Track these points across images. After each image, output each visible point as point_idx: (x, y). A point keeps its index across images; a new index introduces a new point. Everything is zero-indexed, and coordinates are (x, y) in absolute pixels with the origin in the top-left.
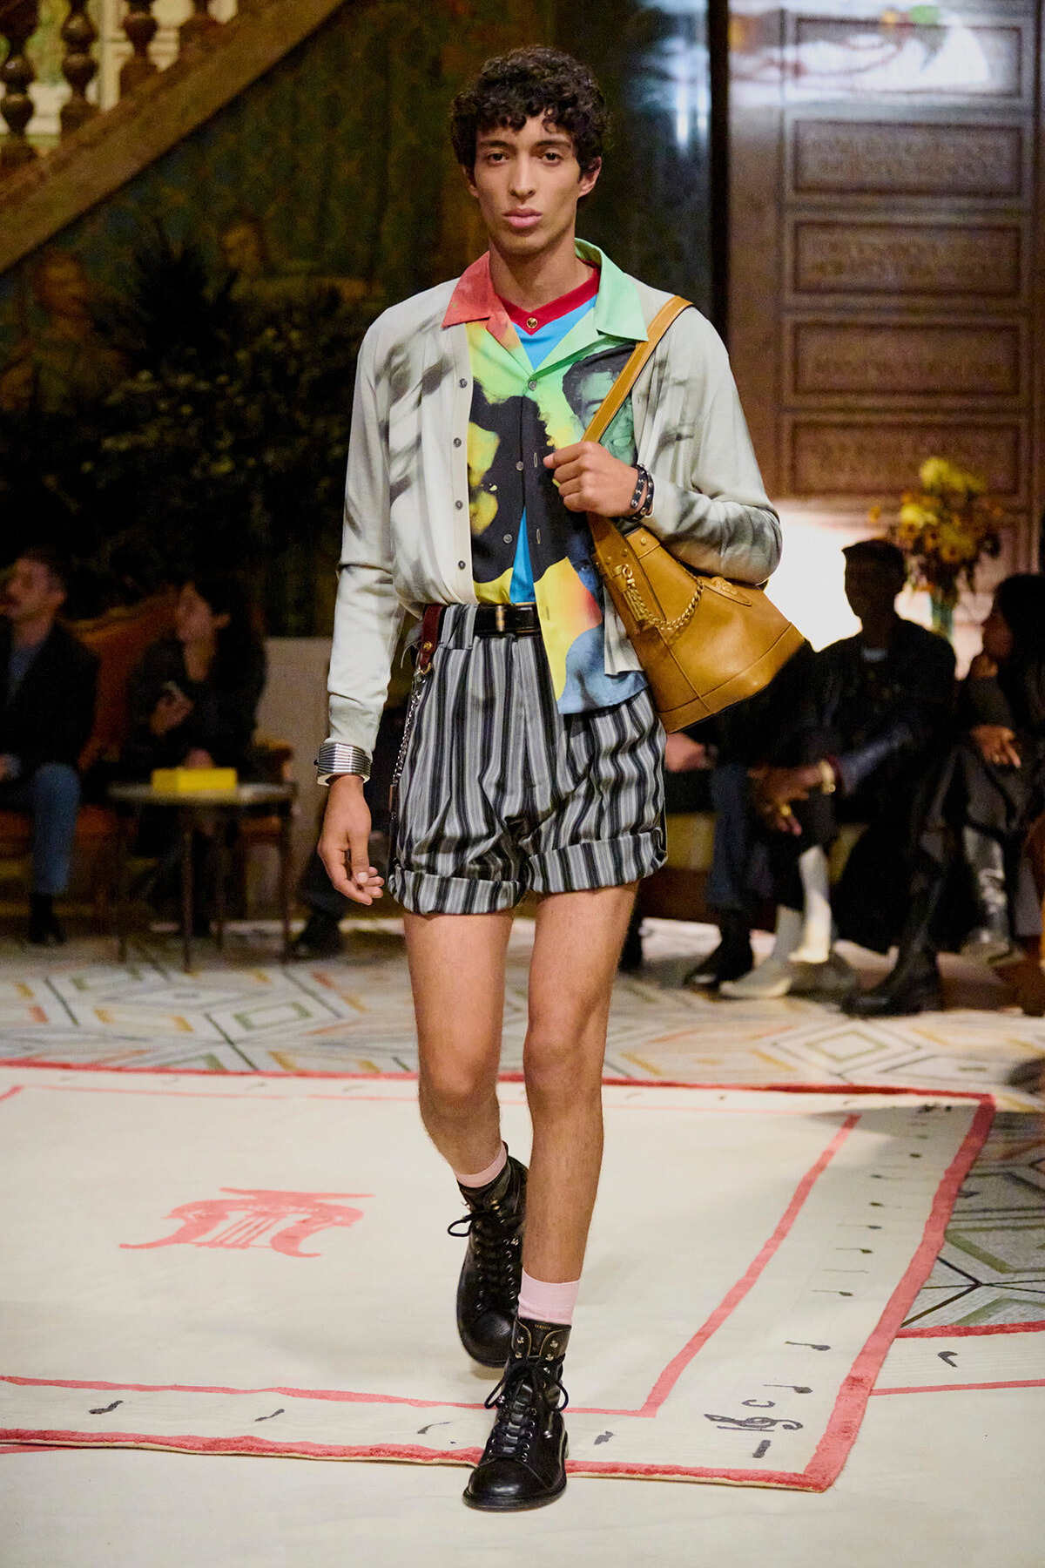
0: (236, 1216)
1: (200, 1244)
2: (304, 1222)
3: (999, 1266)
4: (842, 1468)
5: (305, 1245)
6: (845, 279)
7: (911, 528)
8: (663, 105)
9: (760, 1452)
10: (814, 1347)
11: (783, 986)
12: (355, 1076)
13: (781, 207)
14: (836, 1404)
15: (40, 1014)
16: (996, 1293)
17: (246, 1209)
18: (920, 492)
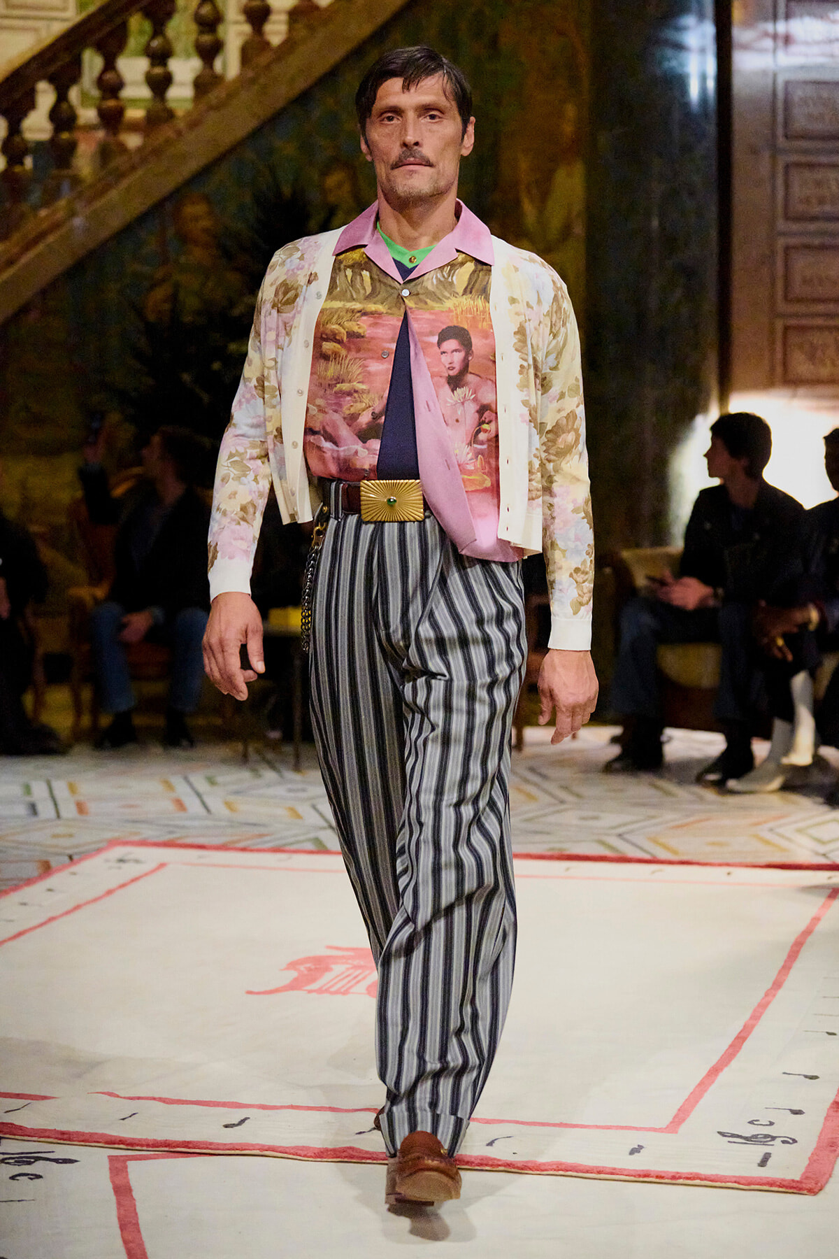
0: (338, 969)
1: (310, 992)
4: (830, 1176)
6: (828, 208)
8: (679, 71)
9: (763, 1162)
10: (806, 1077)
11: (777, 783)
13: (775, 151)
14: (824, 1124)
15: (180, 805)
17: (347, 963)
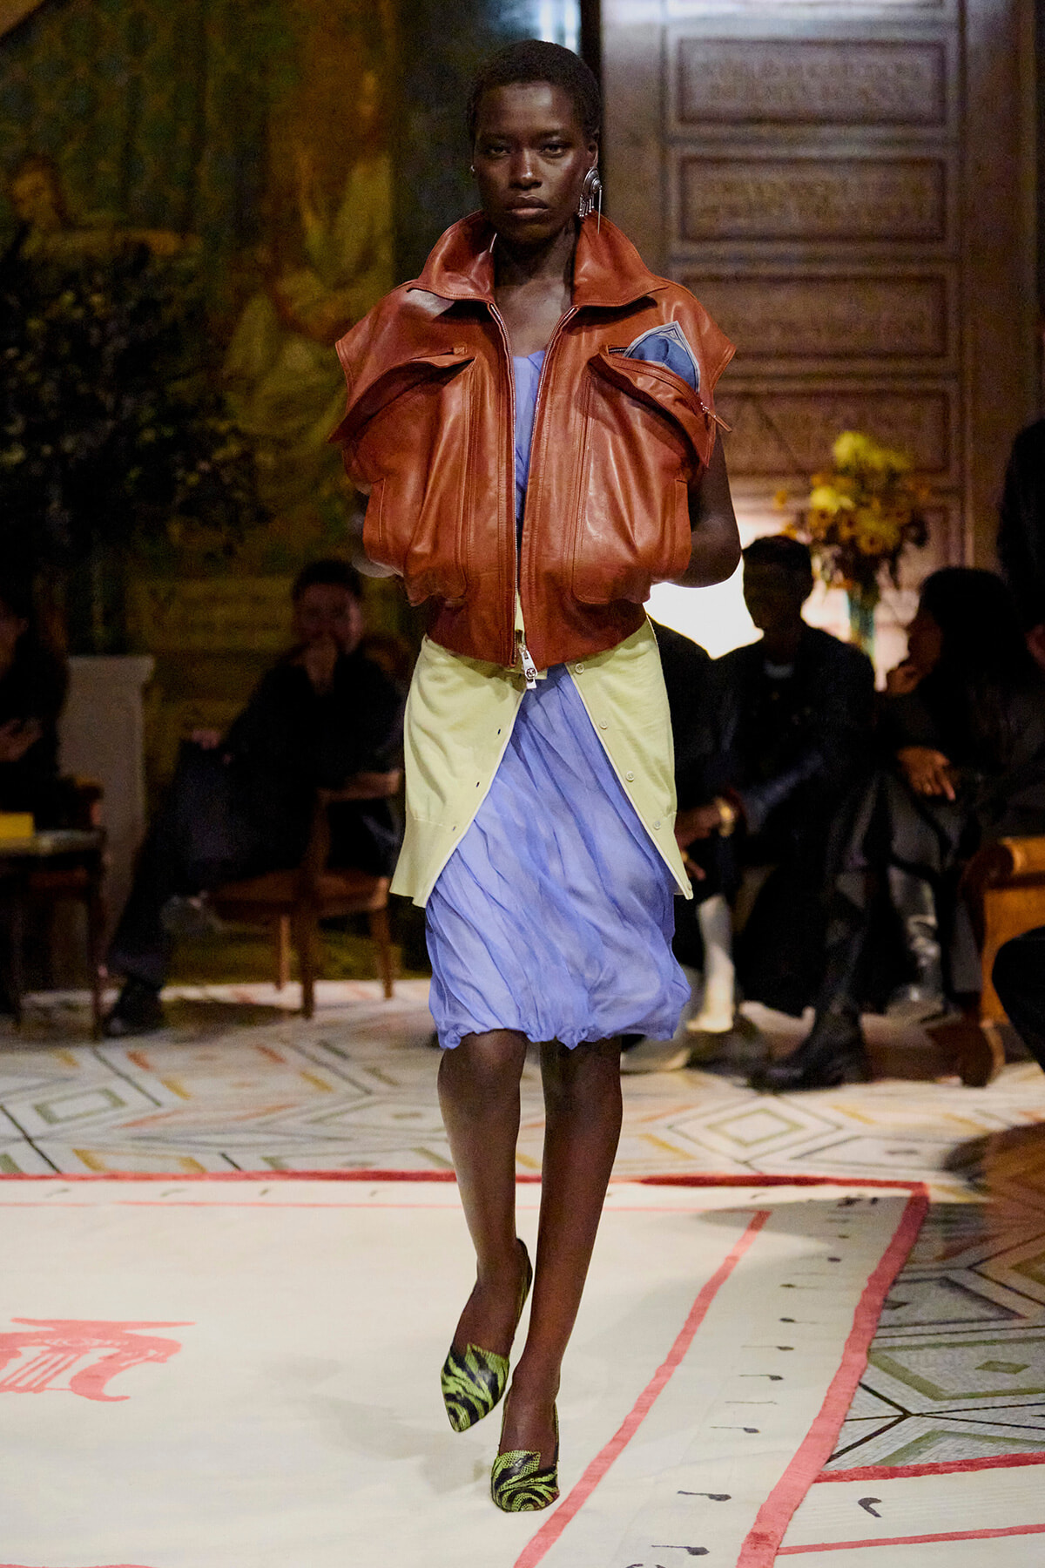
0: (29, 1353)
2: (111, 1357)
3: (932, 1392)
5: (112, 1387)
6: (742, 222)
7: (823, 514)
8: (523, 24)
10: (712, 1497)
11: (680, 1059)
12: (175, 1178)
13: (666, 141)
16: (928, 1425)
17: (42, 1344)
18: (834, 472)
